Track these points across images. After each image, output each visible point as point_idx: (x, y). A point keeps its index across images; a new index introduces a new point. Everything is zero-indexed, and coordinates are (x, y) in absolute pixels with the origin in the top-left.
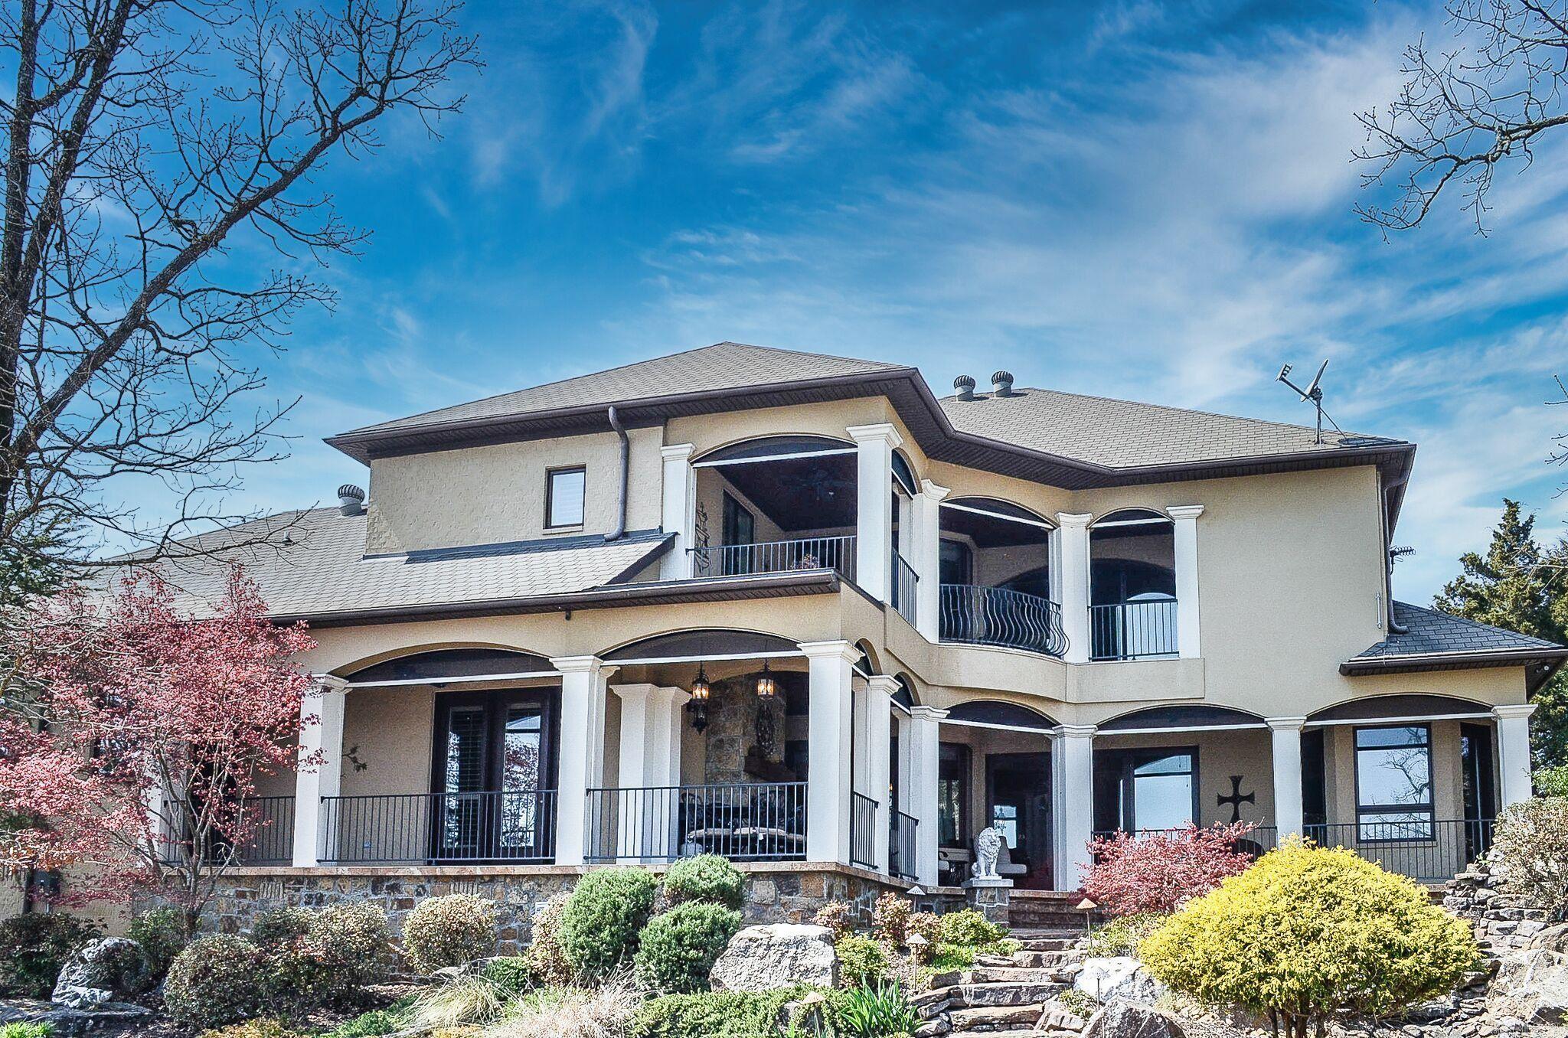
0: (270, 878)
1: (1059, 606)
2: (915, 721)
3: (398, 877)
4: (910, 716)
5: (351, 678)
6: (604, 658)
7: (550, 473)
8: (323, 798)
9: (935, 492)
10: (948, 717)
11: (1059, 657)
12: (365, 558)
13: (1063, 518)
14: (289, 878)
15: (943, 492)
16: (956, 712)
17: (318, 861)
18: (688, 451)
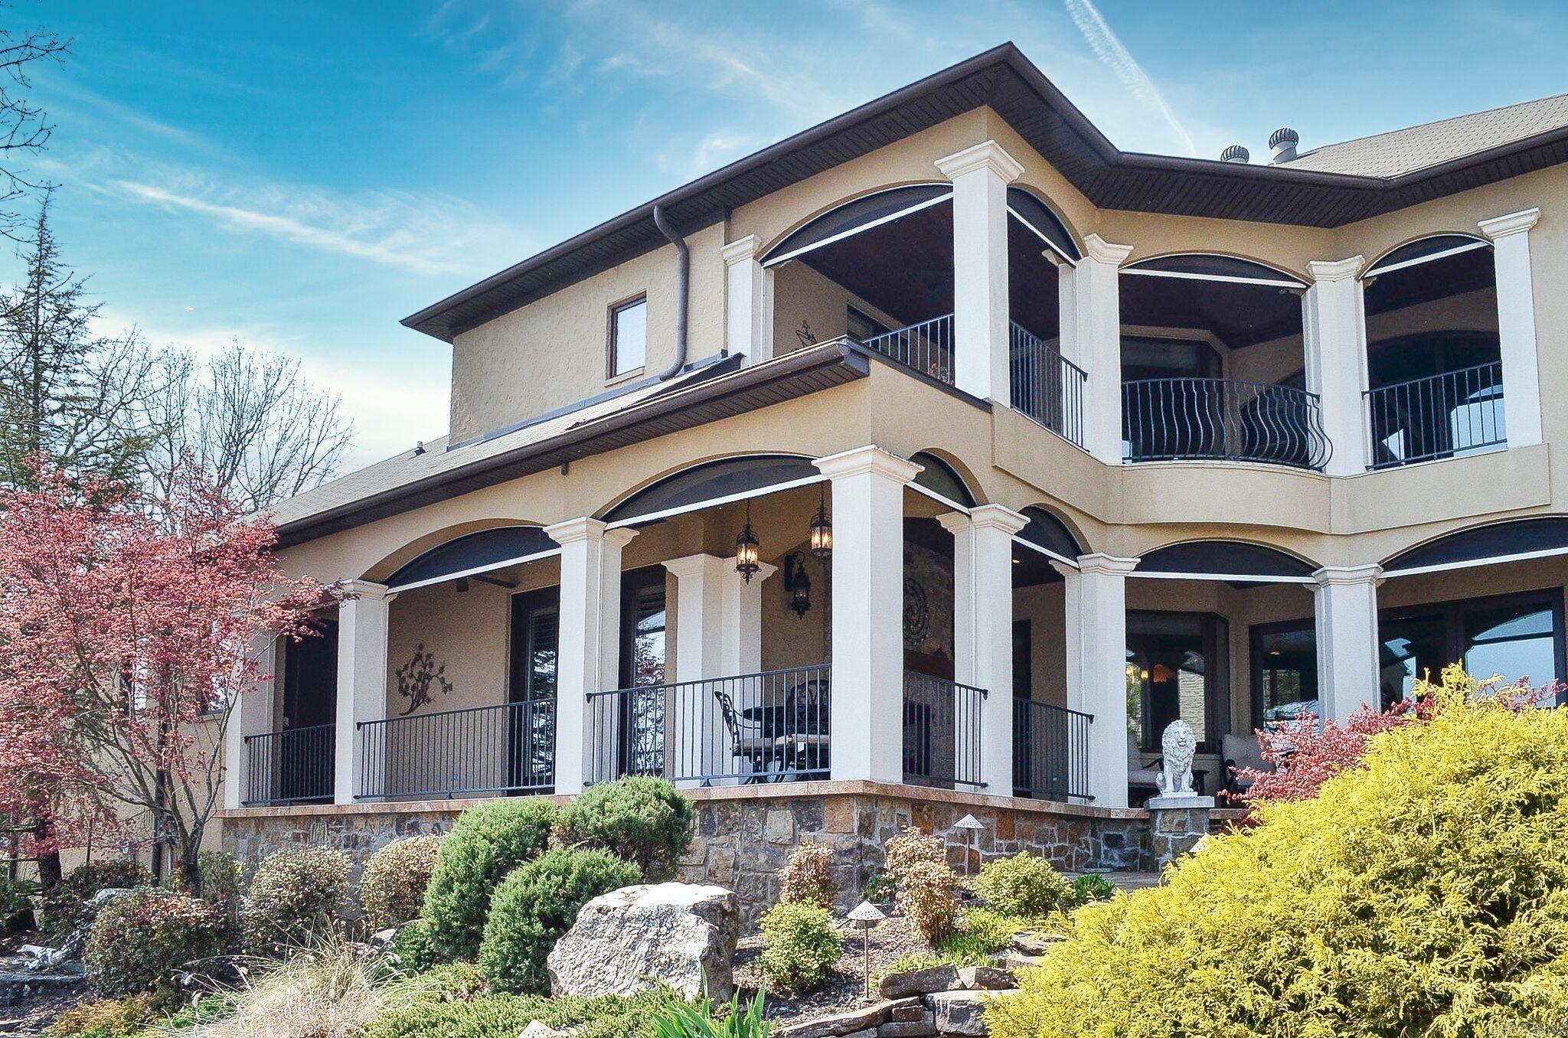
0: (317, 818)
1: (1318, 397)
2: (1086, 577)
3: (417, 814)
4: (1079, 570)
5: (391, 582)
6: (608, 518)
7: (614, 311)
8: (359, 725)
9: (1109, 253)
10: (1138, 568)
11: (1320, 469)
12: (448, 450)
13: (1318, 268)
14: (330, 818)
15: (1122, 252)
16: (1149, 561)
17: (355, 797)
18: (751, 245)
